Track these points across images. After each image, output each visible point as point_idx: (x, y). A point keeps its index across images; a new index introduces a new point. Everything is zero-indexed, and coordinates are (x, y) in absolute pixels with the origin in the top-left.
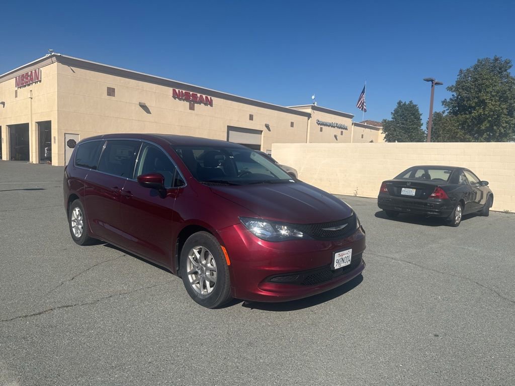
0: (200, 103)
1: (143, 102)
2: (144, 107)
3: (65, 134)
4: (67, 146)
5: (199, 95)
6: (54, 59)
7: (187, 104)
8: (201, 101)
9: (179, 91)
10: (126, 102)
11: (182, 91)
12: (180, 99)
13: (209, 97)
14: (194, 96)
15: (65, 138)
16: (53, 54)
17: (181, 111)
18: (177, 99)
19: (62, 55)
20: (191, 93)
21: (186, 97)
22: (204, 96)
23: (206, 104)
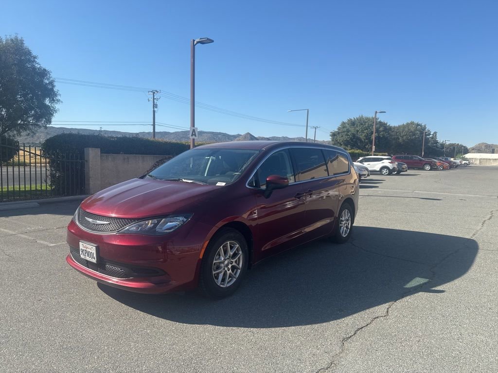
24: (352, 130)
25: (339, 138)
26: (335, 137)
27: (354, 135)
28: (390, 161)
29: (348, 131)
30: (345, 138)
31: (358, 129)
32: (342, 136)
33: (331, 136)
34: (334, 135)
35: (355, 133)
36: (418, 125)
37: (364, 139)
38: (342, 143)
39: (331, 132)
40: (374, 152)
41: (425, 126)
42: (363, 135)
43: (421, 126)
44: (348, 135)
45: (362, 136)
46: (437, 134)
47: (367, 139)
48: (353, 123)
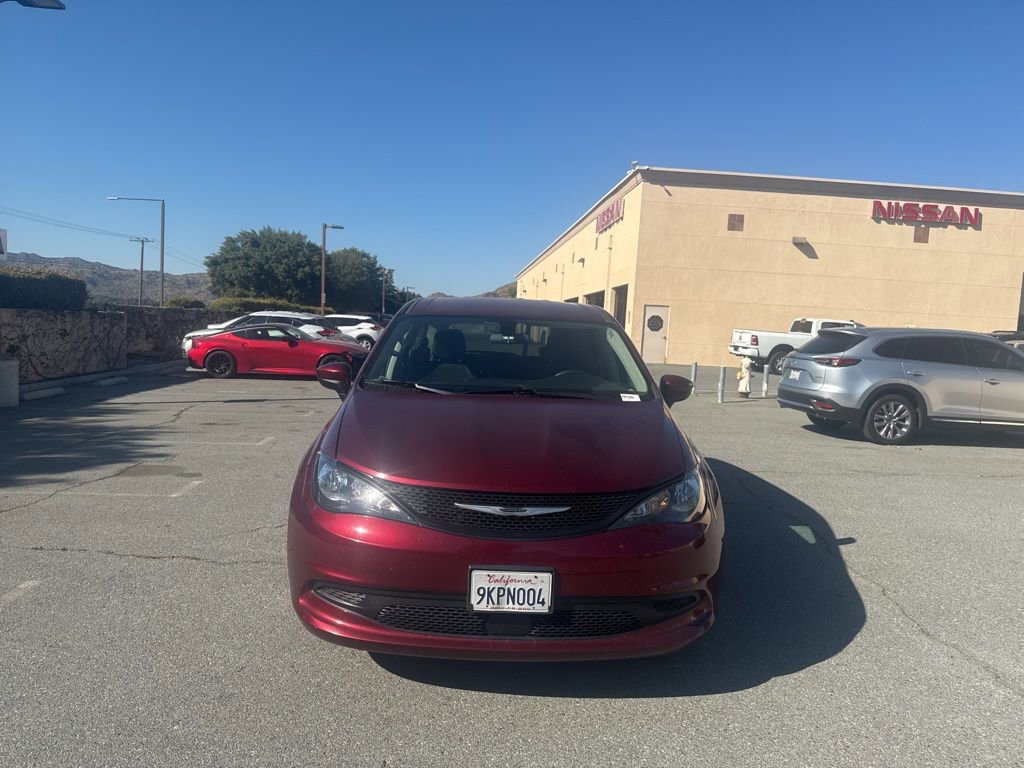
0: (944, 224)
1: (801, 234)
2: (805, 247)
3: (645, 306)
4: (647, 328)
5: (942, 207)
6: (639, 176)
7: (909, 231)
8: (948, 220)
9: (890, 204)
10: (766, 240)
11: (897, 204)
12: (891, 222)
13: (972, 209)
14: (930, 211)
15: (645, 314)
16: (637, 168)
17: (891, 248)
18: (883, 222)
19: (651, 168)
20: (921, 205)
21: (909, 216)
22: (957, 209)
23: (961, 226)
24: (257, 256)
25: (227, 271)
26: (218, 268)
27: (260, 266)
28: (372, 326)
29: (247, 257)
30: (242, 271)
31: (268, 254)
32: (235, 268)
33: (206, 264)
34: (213, 263)
35: (263, 262)
36: (364, 255)
37: (284, 277)
38: (236, 282)
39: (207, 258)
40: (326, 305)
41: (375, 258)
42: (281, 269)
43: (368, 258)
44: (248, 266)
45: (279, 271)
46: (394, 274)
47: (288, 277)
48: (254, 241)
